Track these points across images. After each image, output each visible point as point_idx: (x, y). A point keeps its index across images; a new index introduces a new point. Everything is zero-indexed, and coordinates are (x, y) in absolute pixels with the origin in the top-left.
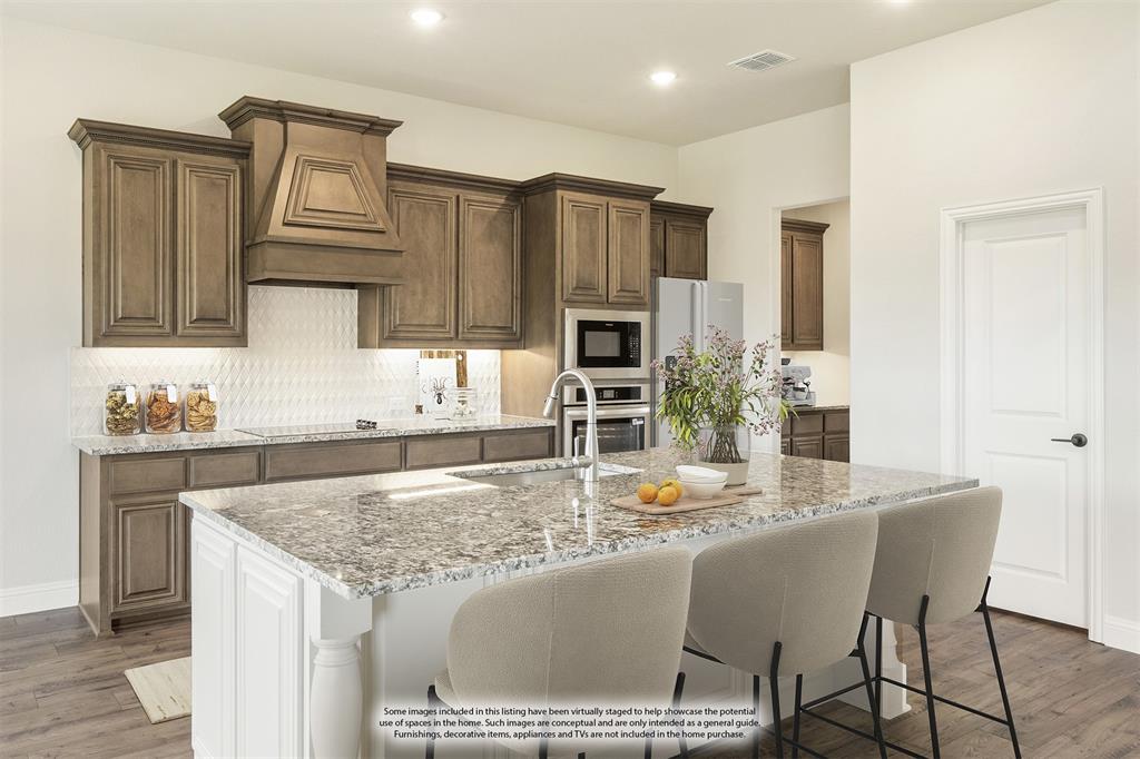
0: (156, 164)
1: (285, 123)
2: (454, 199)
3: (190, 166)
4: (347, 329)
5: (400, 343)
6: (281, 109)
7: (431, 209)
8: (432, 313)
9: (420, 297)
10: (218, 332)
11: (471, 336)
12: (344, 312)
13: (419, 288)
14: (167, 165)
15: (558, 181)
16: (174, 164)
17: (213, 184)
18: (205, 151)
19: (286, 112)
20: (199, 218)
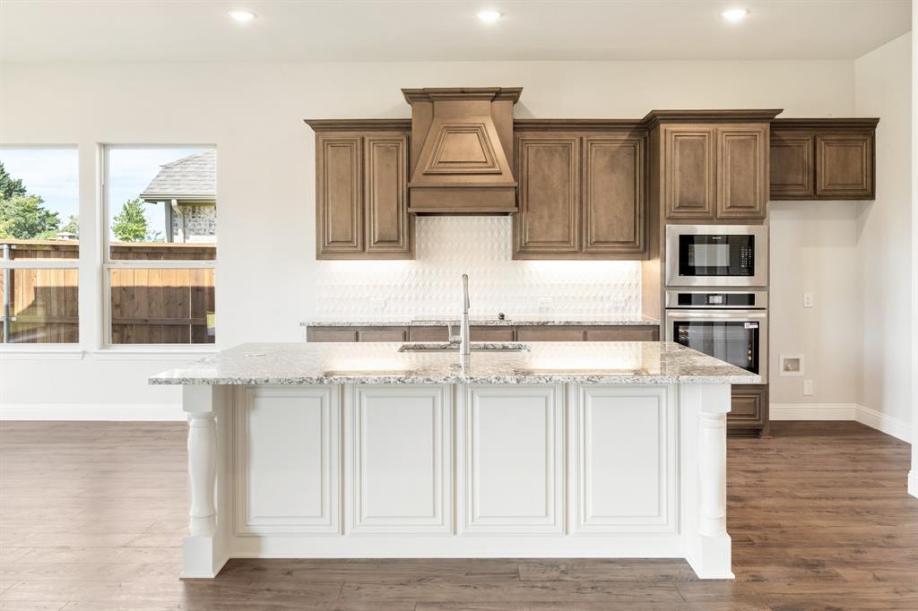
0: (352, 141)
1: (432, 102)
2: (578, 141)
3: (373, 140)
4: (503, 246)
5: (530, 256)
6: (428, 93)
7: (556, 151)
8: (557, 233)
9: (546, 220)
10: (392, 249)
11: (594, 250)
12: (499, 233)
13: (546, 212)
14: (359, 142)
15: (659, 117)
16: (363, 140)
17: (388, 151)
18: (382, 129)
19: (431, 95)
20: (379, 174)
